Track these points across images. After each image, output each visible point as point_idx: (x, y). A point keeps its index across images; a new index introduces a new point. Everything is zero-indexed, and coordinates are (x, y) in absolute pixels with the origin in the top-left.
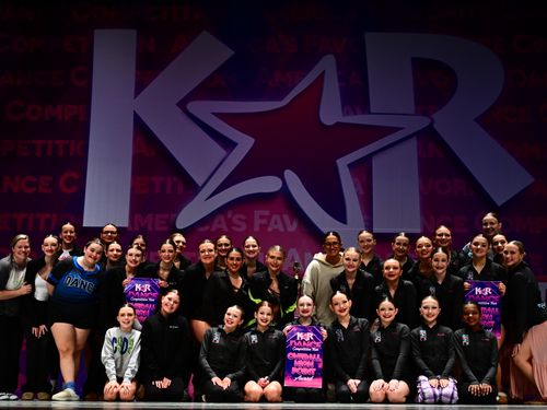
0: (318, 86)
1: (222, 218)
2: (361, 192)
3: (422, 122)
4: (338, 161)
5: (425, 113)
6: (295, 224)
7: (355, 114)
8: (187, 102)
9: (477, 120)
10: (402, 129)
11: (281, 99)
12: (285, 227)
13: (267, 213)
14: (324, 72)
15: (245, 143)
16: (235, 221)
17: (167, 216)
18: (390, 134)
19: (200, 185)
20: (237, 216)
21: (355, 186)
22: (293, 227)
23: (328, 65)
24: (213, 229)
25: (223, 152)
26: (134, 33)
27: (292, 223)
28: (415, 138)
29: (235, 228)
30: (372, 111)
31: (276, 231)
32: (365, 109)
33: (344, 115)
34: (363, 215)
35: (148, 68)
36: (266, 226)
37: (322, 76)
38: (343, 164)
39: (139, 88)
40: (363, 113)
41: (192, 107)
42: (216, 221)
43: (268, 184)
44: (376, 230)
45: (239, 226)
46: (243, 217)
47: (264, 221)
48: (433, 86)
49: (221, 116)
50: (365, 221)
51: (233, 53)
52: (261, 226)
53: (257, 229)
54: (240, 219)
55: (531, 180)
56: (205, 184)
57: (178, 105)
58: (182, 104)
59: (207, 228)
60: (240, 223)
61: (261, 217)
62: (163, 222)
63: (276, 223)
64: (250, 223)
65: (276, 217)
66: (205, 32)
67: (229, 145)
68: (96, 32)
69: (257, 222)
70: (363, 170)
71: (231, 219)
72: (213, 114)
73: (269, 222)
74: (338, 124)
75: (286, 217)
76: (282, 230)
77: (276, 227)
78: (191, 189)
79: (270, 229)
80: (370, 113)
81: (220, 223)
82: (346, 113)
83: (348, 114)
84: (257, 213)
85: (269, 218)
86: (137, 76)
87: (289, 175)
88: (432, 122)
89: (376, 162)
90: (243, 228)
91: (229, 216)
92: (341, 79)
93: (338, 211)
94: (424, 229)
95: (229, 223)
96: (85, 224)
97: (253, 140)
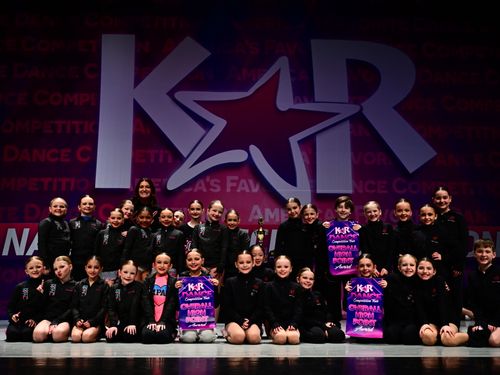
0: (274, 81)
1: (202, 181)
2: (308, 163)
3: (353, 109)
4: (290, 139)
5: (356, 102)
6: (258, 186)
7: (303, 102)
10: (337, 114)
11: (247, 90)
12: (250, 189)
13: (236, 178)
14: (279, 71)
15: (219, 124)
16: (212, 184)
17: (160, 180)
18: (329, 118)
19: (185, 156)
20: (213, 181)
22: (256, 189)
23: (282, 64)
24: (196, 190)
27: (255, 187)
28: (348, 122)
29: (212, 190)
30: (316, 100)
31: (243, 192)
32: (311, 99)
33: (295, 103)
34: (309, 179)
35: (144, 65)
36: (236, 188)
37: (278, 73)
38: (294, 140)
39: (138, 80)
40: (309, 101)
41: (179, 96)
42: (198, 184)
43: (237, 156)
44: (319, 191)
45: (215, 188)
46: (218, 181)
47: (235, 185)
48: (362, 83)
50: (310, 184)
52: (232, 188)
53: (228, 190)
54: (215, 183)
55: (435, 154)
56: (189, 155)
57: (168, 94)
58: (171, 94)
59: (190, 190)
60: (216, 186)
61: (232, 181)
63: (243, 186)
64: (223, 185)
65: (243, 181)
66: (188, 38)
67: (207, 125)
68: (103, 36)
69: (229, 185)
70: (309, 145)
71: (209, 183)
72: (195, 101)
73: (238, 185)
74: (290, 110)
75: (251, 182)
76: (248, 191)
77: (243, 189)
78: (179, 159)
79: (239, 191)
80: (314, 102)
81: (200, 185)
82: (296, 102)
83: (298, 102)
84: (229, 178)
85: (238, 182)
87: (253, 149)
88: (362, 109)
89: (319, 139)
90: (219, 189)
91: (208, 179)
92: (292, 75)
93: (290, 177)
94: (355, 190)
95: (208, 186)
96: (97, 186)
97: (225, 122)
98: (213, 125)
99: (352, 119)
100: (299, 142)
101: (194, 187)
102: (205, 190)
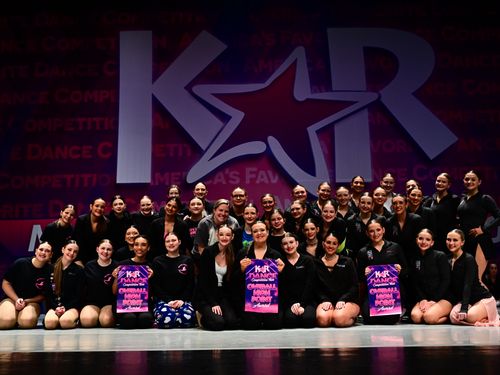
0: (290, 75)
1: (221, 174)
2: (327, 152)
4: (308, 129)
5: (375, 90)
6: (277, 177)
7: (321, 91)
8: (192, 86)
9: (413, 94)
10: (355, 102)
11: (264, 82)
12: (269, 180)
13: (255, 169)
14: (296, 60)
15: (237, 117)
16: (231, 176)
17: (179, 174)
19: (204, 149)
20: (232, 173)
21: (322, 148)
22: (275, 180)
23: (299, 55)
24: (215, 183)
25: (221, 124)
26: (149, 33)
27: (274, 178)
28: (366, 111)
29: (231, 182)
30: (334, 89)
31: (262, 183)
32: (328, 88)
33: (312, 93)
34: (328, 169)
35: (161, 61)
36: (256, 179)
37: (294, 64)
38: (312, 130)
39: (155, 76)
40: (327, 91)
41: (196, 89)
42: (217, 176)
43: (255, 147)
44: (338, 180)
45: (234, 180)
46: (237, 173)
47: (254, 176)
48: (380, 68)
49: (219, 96)
50: (329, 173)
51: (225, 47)
52: (251, 179)
53: (248, 182)
54: (235, 175)
55: (457, 139)
56: (208, 147)
57: (185, 88)
58: (189, 88)
60: (234, 177)
61: (251, 173)
62: (177, 178)
63: (262, 177)
64: (242, 177)
65: (262, 173)
66: (204, 32)
67: (225, 118)
68: (121, 33)
69: (248, 177)
70: (327, 135)
71: (228, 175)
73: (257, 176)
74: (308, 100)
75: (270, 173)
76: (267, 182)
77: (262, 180)
78: (198, 152)
79: (258, 182)
80: (332, 91)
81: (220, 178)
82: (313, 91)
83: (315, 92)
84: (248, 170)
85: (257, 173)
86: (153, 67)
87: (271, 140)
88: (380, 97)
89: (337, 128)
90: (238, 181)
91: (227, 171)
92: (309, 65)
93: (309, 167)
94: (375, 178)
95: (227, 178)
96: (118, 182)
97: (243, 114)
98: (230, 117)
99: (370, 107)
100: (318, 132)
101: (213, 180)
102: (224, 183)
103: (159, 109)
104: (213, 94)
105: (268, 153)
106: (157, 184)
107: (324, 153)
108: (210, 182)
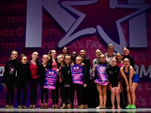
1: (74, 43)
2: (125, 33)
4: (116, 22)
6: (101, 45)
7: (123, 4)
10: (140, 9)
12: (97, 46)
13: (91, 41)
17: (55, 43)
18: (135, 11)
21: (123, 30)
24: (72, 47)
27: (100, 45)
28: (144, 13)
29: (79, 47)
30: (129, 3)
33: (118, 5)
34: (126, 41)
38: (118, 23)
40: (125, 3)
41: (63, 3)
43: (91, 31)
44: (131, 46)
45: (81, 46)
46: (82, 43)
47: (90, 44)
49: (73, 6)
50: (126, 43)
52: (89, 46)
53: (87, 47)
54: (81, 44)
56: (68, 31)
58: (59, 3)
61: (89, 43)
62: (54, 45)
63: (94, 45)
64: (85, 45)
65: (94, 43)
67: (76, 17)
69: (87, 44)
70: (125, 25)
71: (78, 44)
72: (70, 6)
73: (91, 44)
75: (98, 43)
77: (94, 46)
78: (63, 33)
79: (92, 47)
80: (128, 4)
81: (74, 45)
82: (119, 4)
84: (87, 41)
85: (91, 43)
87: (99, 27)
90: (82, 47)
91: (77, 42)
94: (148, 45)
95: (77, 45)
96: (26, 47)
97: (85, 15)
98: (79, 17)
99: (146, 11)
100: (121, 23)
102: (76, 47)
103: (45, 13)
104: (71, 6)
105: (97, 33)
106: (44, 48)
107: (124, 33)
108: (69, 47)
